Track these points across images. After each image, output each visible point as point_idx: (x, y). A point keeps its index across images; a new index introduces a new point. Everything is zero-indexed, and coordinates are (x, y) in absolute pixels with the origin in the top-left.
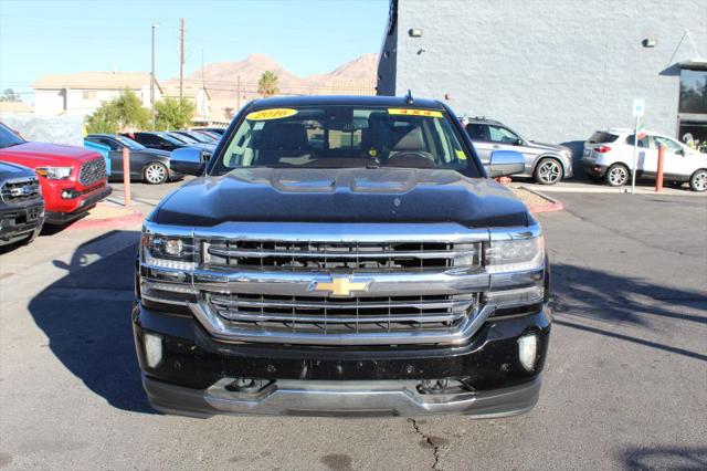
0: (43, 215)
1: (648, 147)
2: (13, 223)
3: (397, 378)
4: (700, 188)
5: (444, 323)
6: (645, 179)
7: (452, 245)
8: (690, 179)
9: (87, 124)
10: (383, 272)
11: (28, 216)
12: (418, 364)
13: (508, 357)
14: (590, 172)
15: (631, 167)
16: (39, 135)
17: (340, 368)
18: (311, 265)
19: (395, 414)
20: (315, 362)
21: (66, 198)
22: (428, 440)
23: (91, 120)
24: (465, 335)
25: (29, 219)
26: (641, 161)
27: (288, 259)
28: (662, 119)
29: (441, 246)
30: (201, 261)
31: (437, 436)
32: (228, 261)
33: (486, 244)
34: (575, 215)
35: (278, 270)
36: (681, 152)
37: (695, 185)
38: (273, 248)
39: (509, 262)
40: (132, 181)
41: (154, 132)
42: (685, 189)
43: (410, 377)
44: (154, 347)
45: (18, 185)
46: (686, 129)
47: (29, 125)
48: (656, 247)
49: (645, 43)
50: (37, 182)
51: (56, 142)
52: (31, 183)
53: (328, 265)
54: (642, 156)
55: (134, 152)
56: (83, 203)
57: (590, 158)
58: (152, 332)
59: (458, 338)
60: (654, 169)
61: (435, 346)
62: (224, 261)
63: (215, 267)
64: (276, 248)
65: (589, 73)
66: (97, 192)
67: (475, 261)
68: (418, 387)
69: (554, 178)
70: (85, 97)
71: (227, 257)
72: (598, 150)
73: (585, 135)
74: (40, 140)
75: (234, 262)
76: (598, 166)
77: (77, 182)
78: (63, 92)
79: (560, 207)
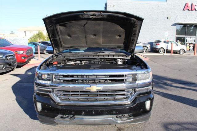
0: (16, 63)
1: (169, 43)
2: (8, 66)
3: (110, 115)
4: (182, 54)
5: (124, 98)
6: (168, 52)
7: (126, 75)
8: (179, 52)
9: (30, 39)
10: (106, 83)
11: (12, 64)
12: (116, 110)
13: (143, 107)
14: (155, 50)
15: (165, 49)
16: (17, 42)
17: (94, 112)
18: (84, 82)
19: (110, 124)
20: (86, 111)
21: (23, 59)
22: (119, 129)
23: (31, 38)
24: (130, 101)
25: (12, 65)
26: (167, 47)
27: (78, 80)
28: (172, 37)
29: (123, 76)
30: (52, 81)
31: (121, 127)
32: (60, 81)
33: (136, 75)
34: (152, 61)
35: (75, 83)
36: (177, 45)
37: (180, 53)
38: (73, 77)
39: (142, 80)
40: (40, 54)
41: (46, 41)
42: (178, 54)
43: (114, 114)
44: (39, 106)
45: (9, 56)
46: (178, 39)
47: (14, 40)
48: (173, 69)
49: (167, 18)
50: (14, 55)
51: (21, 44)
52: (13, 55)
53: (89, 81)
54: (167, 46)
55: (41, 46)
56: (27, 60)
57: (155, 47)
58: (39, 102)
59: (128, 102)
60: (170, 49)
61: (121, 105)
62: (59, 81)
63: (56, 83)
64: (74, 77)
65: (154, 26)
66: (31, 57)
67: (133, 80)
68: (116, 116)
69: (146, 52)
70: (30, 33)
71: (60, 80)
72: (156, 44)
73: (154, 41)
74: (17, 44)
75: (62, 81)
76: (157, 48)
77: (25, 55)
78: (25, 32)
79: (148, 59)
